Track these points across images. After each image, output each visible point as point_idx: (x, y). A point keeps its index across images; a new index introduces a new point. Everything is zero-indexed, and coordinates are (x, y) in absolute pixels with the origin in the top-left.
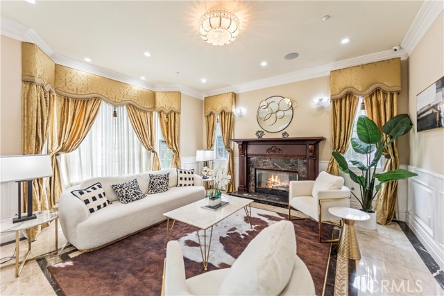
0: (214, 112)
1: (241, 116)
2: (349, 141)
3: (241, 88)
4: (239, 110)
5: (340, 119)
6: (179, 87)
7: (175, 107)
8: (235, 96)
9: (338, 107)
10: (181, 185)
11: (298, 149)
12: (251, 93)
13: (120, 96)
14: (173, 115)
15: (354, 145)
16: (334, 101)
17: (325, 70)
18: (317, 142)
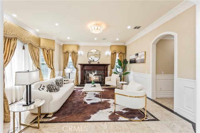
0: (69, 52)
1: (81, 55)
2: (115, 65)
3: (81, 44)
4: (80, 52)
5: (113, 59)
6: (54, 38)
7: (52, 47)
8: (78, 47)
9: (112, 56)
10: (65, 83)
11: (102, 68)
12: (85, 47)
13: (27, 38)
14: (51, 51)
15: (117, 66)
16: (112, 54)
17: (109, 44)
18: (107, 65)
